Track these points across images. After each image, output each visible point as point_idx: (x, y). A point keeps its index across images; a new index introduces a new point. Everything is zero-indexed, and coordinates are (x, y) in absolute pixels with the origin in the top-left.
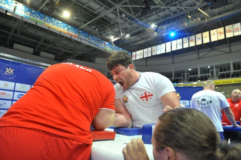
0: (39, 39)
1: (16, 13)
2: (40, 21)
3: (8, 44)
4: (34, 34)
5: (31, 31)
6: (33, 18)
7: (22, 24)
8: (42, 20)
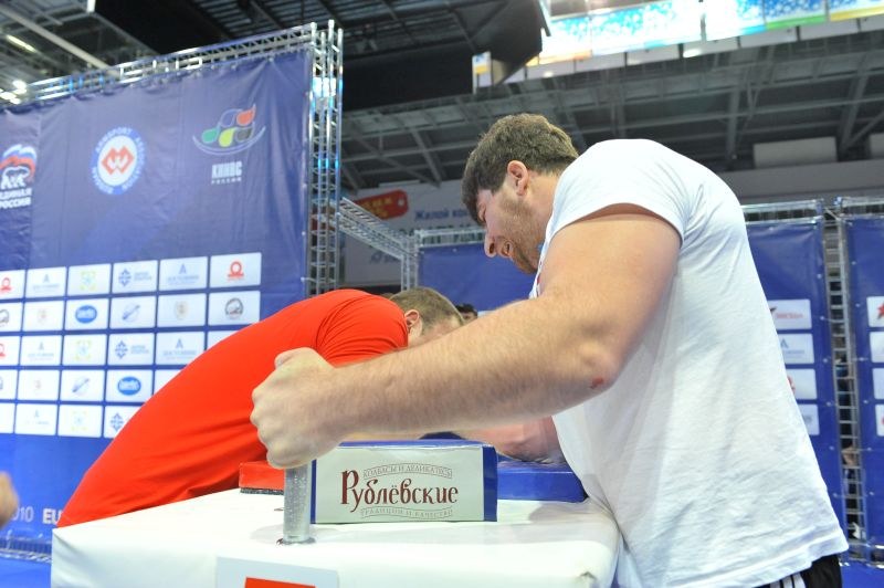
0: (843, 88)
1: (710, 38)
2: (811, 14)
3: (735, 157)
4: (809, 78)
5: (798, 71)
6: (776, 19)
7: (751, 62)
8: (816, 6)
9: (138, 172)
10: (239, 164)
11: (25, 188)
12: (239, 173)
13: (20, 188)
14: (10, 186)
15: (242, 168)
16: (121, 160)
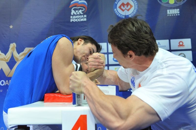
9: (135, 11)
10: (178, 10)
11: (83, 15)
12: (179, 12)
13: (81, 15)
14: (75, 14)
15: (180, 11)
16: (127, 7)
